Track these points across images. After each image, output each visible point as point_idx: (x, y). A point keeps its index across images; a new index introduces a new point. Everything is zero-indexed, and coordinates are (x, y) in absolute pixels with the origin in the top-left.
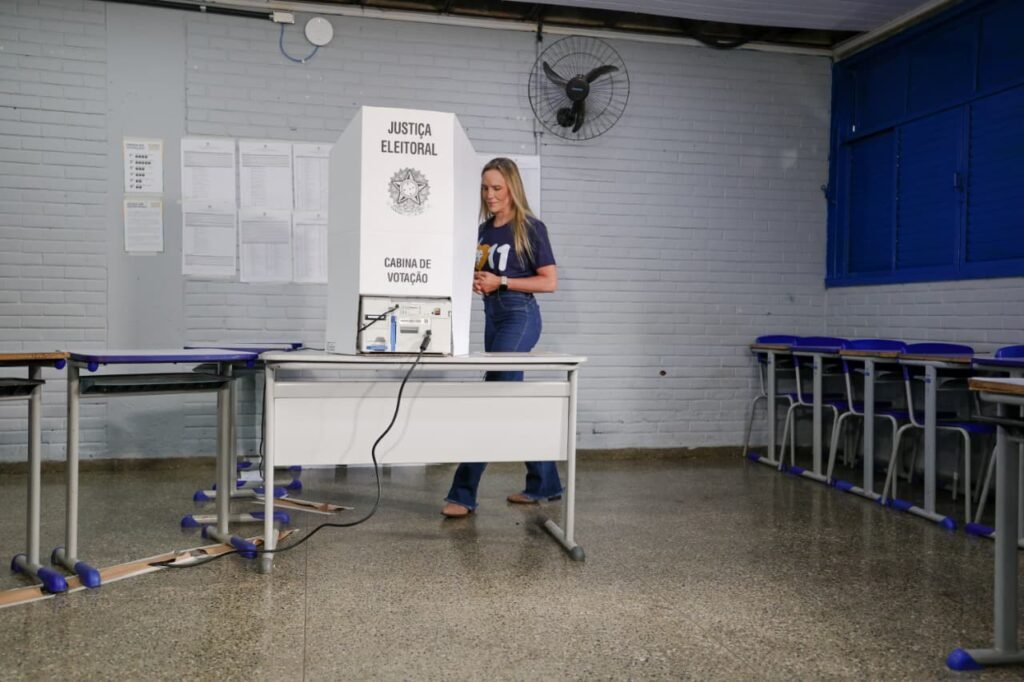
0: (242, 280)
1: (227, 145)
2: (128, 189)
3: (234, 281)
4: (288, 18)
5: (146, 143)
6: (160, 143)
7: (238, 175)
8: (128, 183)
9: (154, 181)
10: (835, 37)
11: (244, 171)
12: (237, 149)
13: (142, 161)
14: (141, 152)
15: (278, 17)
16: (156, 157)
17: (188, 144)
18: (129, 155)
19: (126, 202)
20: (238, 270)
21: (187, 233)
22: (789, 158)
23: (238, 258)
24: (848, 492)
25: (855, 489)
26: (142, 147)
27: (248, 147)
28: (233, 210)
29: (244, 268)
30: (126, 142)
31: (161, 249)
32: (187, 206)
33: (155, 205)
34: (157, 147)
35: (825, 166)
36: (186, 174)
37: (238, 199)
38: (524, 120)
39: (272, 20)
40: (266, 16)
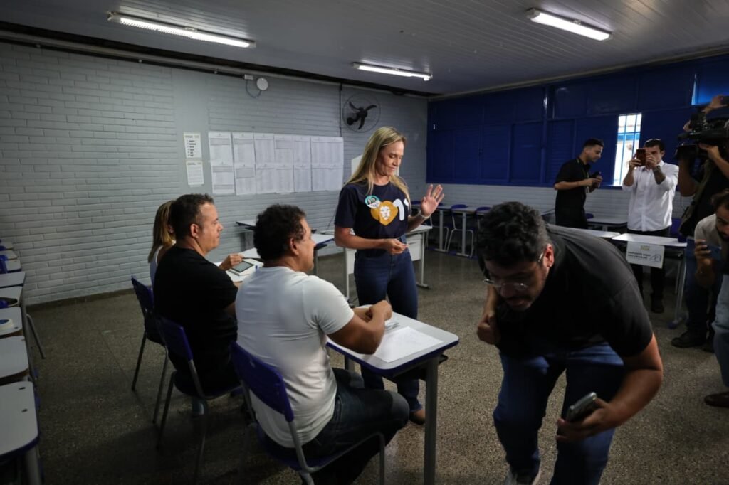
0: (237, 194)
1: (227, 135)
2: (187, 157)
3: (234, 195)
4: (251, 78)
5: (193, 135)
6: (199, 135)
7: (233, 148)
8: (187, 154)
9: (198, 150)
10: (428, 94)
11: (236, 148)
12: (232, 137)
13: (192, 144)
14: (191, 139)
15: (246, 77)
16: (198, 141)
17: (211, 135)
18: (187, 140)
19: (187, 163)
20: (235, 190)
21: (214, 175)
22: (416, 136)
23: (235, 185)
24: (455, 255)
25: (459, 254)
26: (191, 137)
27: (237, 135)
28: (231, 164)
29: (238, 189)
30: (185, 134)
31: (203, 183)
32: (213, 164)
33: (200, 163)
34: (198, 137)
35: (426, 139)
36: (212, 148)
37: (233, 159)
38: (336, 122)
39: (244, 78)
40: (241, 76)
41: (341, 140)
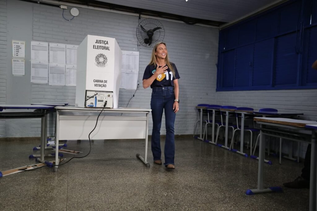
0: (50, 84)
1: (46, 44)
2: (13, 56)
3: (47, 84)
4: (65, 7)
5: (20, 42)
6: (24, 42)
7: (49, 53)
8: (13, 54)
9: (22, 54)
11: (51, 53)
12: (49, 45)
13: (18, 48)
14: (18, 45)
15: (62, 7)
16: (23, 47)
17: (33, 43)
18: (14, 46)
19: (13, 60)
20: (48, 81)
21: (33, 70)
22: (207, 56)
23: (48, 78)
26: (18, 43)
27: (52, 45)
28: (47, 63)
29: (51, 81)
30: (13, 41)
31: (24, 74)
32: (33, 62)
33: (22, 61)
35: (217, 58)
36: (33, 52)
37: (49, 60)
38: (135, 41)
39: (60, 8)
40: (58, 6)
41: (137, 53)
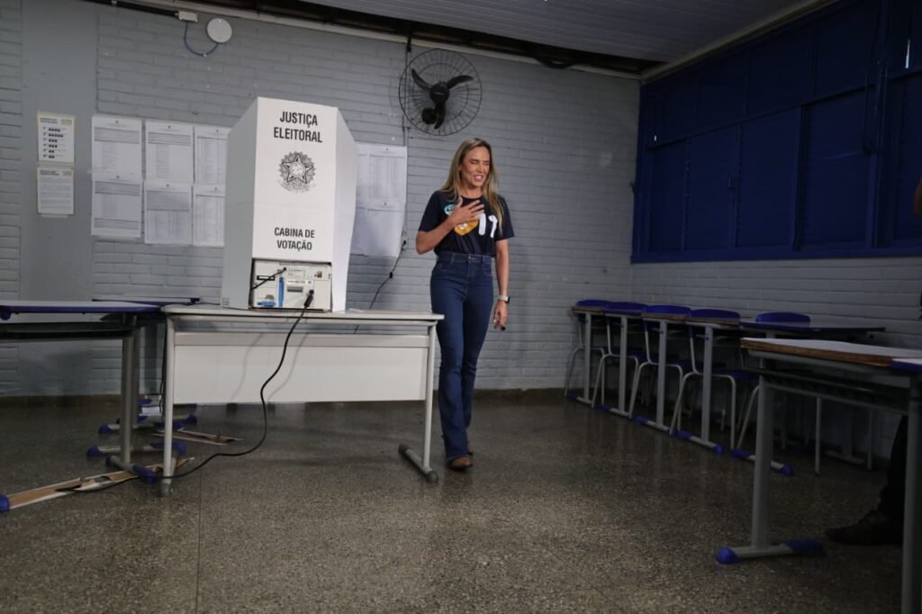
0: (147, 242)
1: (135, 124)
2: (41, 158)
3: (140, 242)
4: (193, 17)
5: (59, 118)
6: (72, 119)
7: (144, 150)
8: (41, 153)
9: (66, 151)
11: (148, 146)
12: (144, 128)
13: (55, 134)
14: (54, 126)
15: (183, 15)
16: (69, 131)
17: (98, 121)
18: (43, 128)
19: (39, 170)
20: (143, 233)
21: (97, 201)
22: (606, 159)
23: (143, 222)
24: (642, 424)
25: (648, 423)
26: (54, 121)
27: (152, 126)
28: (137, 179)
29: (149, 231)
30: (40, 116)
31: (72, 213)
32: (96, 176)
33: (66, 173)
34: (69, 122)
35: (633, 166)
36: (97, 148)
37: (144, 171)
38: (394, 115)
39: (177, 18)
40: (172, 13)
41: (402, 151)
